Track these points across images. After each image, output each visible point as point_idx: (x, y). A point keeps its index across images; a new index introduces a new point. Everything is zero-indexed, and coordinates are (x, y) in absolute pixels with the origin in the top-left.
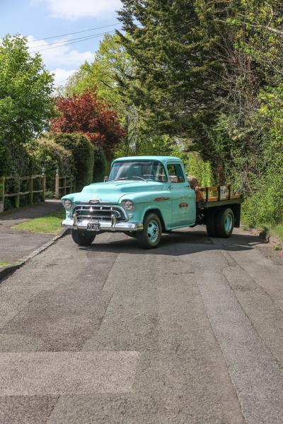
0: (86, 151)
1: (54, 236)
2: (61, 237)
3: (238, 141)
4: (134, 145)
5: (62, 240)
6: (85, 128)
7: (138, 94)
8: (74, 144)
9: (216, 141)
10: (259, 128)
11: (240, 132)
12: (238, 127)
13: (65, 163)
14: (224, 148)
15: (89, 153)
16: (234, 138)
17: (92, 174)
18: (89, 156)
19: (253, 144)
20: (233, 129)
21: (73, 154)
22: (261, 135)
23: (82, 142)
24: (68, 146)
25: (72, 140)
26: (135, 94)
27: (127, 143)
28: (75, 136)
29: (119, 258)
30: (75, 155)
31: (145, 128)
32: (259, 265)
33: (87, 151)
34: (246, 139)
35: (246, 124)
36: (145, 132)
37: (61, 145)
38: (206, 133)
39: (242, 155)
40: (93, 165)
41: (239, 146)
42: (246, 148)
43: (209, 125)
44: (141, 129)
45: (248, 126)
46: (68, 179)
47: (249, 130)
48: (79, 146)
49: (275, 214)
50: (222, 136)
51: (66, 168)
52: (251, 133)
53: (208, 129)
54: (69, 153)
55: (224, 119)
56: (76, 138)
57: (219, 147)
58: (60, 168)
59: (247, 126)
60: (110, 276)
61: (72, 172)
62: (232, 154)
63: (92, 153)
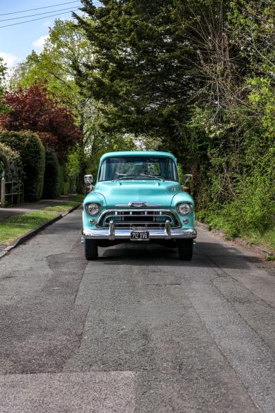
0: (36, 152)
1: (7, 246)
2: (15, 247)
3: (216, 139)
4: (90, 147)
5: (17, 250)
6: (34, 127)
7: (98, 86)
8: (22, 143)
9: (189, 138)
10: (240, 123)
11: (219, 129)
12: (216, 123)
13: (12, 167)
14: (200, 147)
15: (40, 155)
16: (212, 136)
17: (43, 180)
18: (40, 158)
19: (234, 142)
20: (210, 125)
21: (21, 155)
22: (242, 132)
23: (31, 141)
24: (15, 147)
25: (20, 140)
26: (95, 85)
27: (82, 145)
28: (23, 135)
29: (87, 269)
30: (23, 156)
31: (106, 124)
32: (253, 276)
33: (38, 152)
34: (225, 137)
35: (225, 119)
36: (106, 130)
37: (7, 145)
38: (177, 130)
39: (221, 154)
40: (43, 169)
41: (217, 145)
42: (225, 147)
43: (180, 121)
44: (102, 126)
45: (228, 122)
46: (15, 184)
47: (229, 126)
48: (28, 146)
49: (264, 220)
50: (197, 133)
51: (12, 171)
52: (231, 130)
53: (180, 125)
54: (16, 154)
55: (200, 114)
56: (25, 137)
57: (193, 146)
58: (6, 172)
59: (226, 123)
60: (81, 288)
61: (19, 176)
62: (208, 154)
63: (43, 154)
